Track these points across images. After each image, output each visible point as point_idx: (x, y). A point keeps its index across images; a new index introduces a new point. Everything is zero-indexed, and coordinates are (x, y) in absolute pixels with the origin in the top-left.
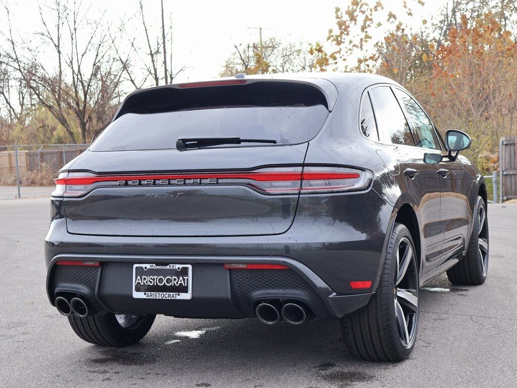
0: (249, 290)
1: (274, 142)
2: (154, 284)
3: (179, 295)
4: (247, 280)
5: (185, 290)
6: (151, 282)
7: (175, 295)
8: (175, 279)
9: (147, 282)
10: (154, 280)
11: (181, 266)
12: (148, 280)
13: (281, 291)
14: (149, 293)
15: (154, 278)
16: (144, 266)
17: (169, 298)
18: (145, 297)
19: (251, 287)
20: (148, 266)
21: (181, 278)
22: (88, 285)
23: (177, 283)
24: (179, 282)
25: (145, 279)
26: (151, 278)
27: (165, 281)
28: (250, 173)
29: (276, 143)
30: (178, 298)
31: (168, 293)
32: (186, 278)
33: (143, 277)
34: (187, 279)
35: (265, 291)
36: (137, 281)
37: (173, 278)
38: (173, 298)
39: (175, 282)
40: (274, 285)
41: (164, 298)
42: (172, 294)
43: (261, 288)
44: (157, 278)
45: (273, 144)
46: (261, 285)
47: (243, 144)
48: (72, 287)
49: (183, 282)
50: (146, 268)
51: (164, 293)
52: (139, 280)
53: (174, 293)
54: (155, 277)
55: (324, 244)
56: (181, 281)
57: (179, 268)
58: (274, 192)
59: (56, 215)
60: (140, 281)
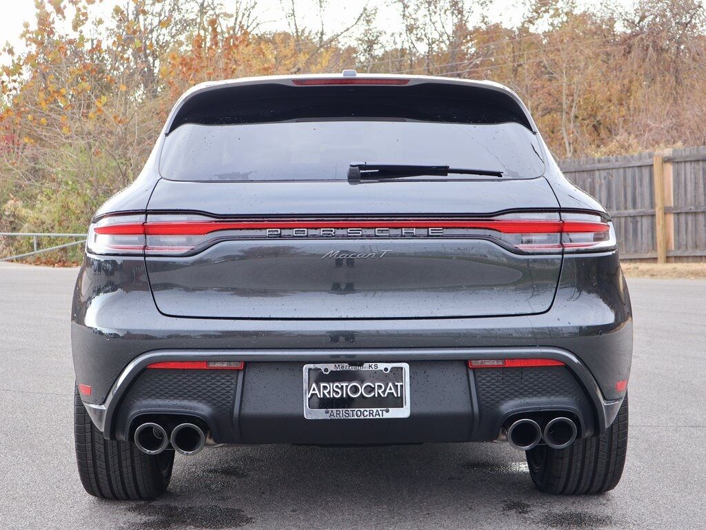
0: (497, 399)
1: (499, 174)
2: (342, 394)
3: (387, 411)
4: (498, 384)
5: (398, 403)
6: (337, 393)
7: (380, 413)
8: (380, 387)
9: (329, 393)
10: (342, 388)
11: (390, 366)
12: (332, 390)
13: (544, 399)
14: (334, 410)
15: (342, 386)
16: (322, 366)
17: (371, 417)
18: (327, 417)
19: (502, 394)
20: (331, 367)
21: (390, 384)
22: (210, 402)
23: (384, 392)
24: (388, 391)
25: (325, 388)
26: (337, 387)
27: (362, 390)
28: (490, 220)
29: (501, 176)
30: (386, 416)
31: (368, 409)
32: (399, 384)
33: (322, 385)
34: (402, 386)
35: (522, 401)
36: (311, 392)
37: (376, 384)
38: (377, 417)
39: (380, 391)
40: (535, 390)
41: (362, 417)
42: (375, 410)
43: (516, 396)
44: (347, 386)
45: (497, 177)
46: (517, 391)
47: (450, 176)
48: (174, 406)
49: (393, 391)
50: (326, 370)
51: (362, 410)
52: (314, 390)
53: (379, 409)
54: (344, 384)
55: (581, 328)
56: (391, 389)
57: (386, 369)
58: (530, 250)
59: (106, 286)
60: (317, 392)
